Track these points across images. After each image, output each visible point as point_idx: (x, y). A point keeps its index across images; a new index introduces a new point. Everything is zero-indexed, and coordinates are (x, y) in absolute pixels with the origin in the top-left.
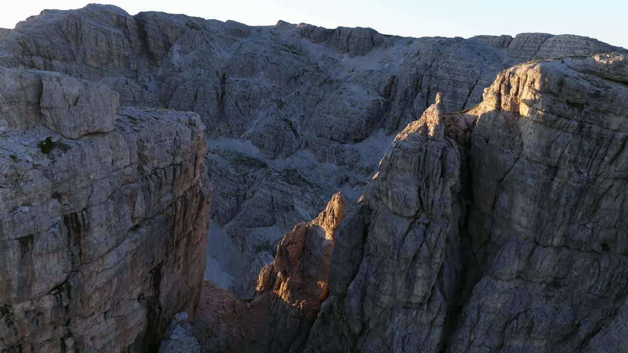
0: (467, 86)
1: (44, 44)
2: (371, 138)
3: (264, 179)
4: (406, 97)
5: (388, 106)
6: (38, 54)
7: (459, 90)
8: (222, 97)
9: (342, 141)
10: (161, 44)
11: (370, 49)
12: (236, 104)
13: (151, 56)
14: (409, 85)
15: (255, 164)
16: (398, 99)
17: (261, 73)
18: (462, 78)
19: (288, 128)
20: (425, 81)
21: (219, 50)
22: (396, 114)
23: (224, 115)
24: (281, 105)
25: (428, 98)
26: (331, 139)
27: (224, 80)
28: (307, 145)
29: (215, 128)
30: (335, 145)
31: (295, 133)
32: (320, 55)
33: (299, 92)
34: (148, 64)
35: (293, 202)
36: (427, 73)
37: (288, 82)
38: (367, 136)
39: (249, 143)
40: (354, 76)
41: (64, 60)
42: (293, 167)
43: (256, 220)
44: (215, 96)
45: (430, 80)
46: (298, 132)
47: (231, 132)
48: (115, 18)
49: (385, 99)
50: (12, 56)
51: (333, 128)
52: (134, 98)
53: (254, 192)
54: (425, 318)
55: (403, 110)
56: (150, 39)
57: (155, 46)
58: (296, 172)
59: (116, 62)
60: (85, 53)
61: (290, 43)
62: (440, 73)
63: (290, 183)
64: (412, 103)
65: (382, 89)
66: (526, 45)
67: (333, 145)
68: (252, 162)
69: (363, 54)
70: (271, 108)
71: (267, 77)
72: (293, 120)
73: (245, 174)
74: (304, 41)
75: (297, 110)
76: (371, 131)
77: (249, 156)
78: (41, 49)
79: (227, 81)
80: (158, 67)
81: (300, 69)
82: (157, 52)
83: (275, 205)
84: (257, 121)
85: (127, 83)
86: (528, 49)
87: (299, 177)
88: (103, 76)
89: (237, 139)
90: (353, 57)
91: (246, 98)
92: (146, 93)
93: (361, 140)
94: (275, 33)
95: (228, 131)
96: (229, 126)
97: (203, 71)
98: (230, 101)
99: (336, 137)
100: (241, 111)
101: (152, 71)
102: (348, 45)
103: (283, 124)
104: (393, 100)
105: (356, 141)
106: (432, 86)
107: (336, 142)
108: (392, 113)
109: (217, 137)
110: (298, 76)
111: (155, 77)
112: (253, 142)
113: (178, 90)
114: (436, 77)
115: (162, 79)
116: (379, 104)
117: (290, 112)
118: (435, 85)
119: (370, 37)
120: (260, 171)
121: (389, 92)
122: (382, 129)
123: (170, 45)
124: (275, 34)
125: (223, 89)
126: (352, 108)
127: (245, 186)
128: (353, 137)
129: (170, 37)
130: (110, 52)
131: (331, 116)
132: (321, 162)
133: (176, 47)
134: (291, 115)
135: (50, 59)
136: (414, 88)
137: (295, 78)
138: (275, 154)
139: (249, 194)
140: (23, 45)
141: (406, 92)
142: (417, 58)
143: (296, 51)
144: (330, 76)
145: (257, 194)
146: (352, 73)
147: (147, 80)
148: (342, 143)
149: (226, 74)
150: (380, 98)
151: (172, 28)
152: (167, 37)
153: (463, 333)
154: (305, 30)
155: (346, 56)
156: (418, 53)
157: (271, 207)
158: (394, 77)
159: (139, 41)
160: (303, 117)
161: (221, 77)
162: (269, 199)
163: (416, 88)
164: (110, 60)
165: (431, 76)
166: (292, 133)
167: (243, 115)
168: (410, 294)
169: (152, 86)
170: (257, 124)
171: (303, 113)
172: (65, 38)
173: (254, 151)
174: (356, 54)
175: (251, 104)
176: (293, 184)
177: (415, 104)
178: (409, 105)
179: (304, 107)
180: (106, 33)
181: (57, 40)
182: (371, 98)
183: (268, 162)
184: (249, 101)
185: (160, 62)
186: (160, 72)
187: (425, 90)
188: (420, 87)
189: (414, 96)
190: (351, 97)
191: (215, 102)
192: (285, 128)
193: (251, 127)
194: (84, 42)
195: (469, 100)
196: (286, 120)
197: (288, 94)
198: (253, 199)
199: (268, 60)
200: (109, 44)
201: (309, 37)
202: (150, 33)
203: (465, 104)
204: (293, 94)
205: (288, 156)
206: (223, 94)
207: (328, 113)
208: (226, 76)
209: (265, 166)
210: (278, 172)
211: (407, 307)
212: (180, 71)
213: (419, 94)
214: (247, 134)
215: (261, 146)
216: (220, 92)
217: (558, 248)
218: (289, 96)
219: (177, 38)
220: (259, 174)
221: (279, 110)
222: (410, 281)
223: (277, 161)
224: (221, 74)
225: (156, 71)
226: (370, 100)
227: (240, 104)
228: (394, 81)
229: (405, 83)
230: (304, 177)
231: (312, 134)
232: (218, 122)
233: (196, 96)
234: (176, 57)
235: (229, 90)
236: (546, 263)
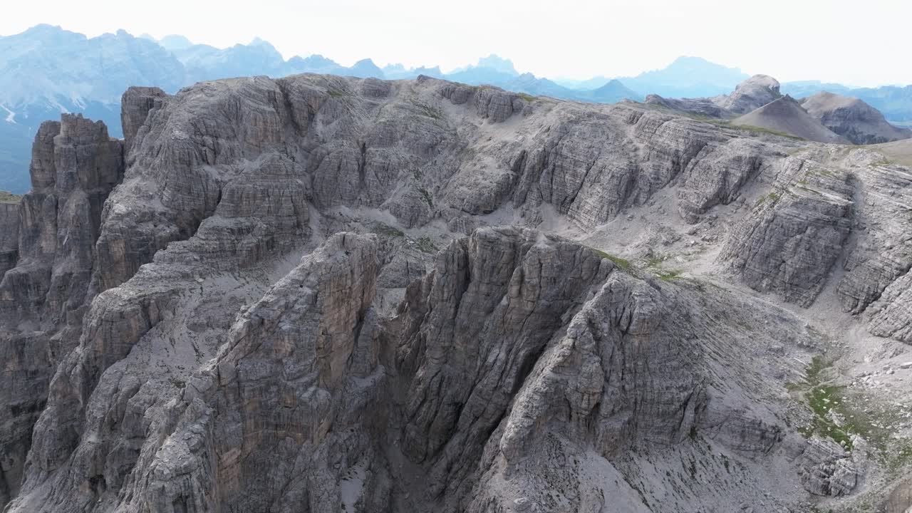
0: (585, 166)
1: (212, 124)
2: (499, 211)
3: (401, 247)
4: (533, 172)
5: (516, 180)
6: (207, 134)
7: (579, 170)
8: (363, 168)
9: (472, 212)
10: (306, 114)
11: (509, 116)
12: (376, 175)
13: (297, 126)
14: (536, 161)
15: (393, 233)
16: (526, 174)
17: (400, 142)
18: (582, 158)
19: (424, 199)
20: (551, 158)
21: (359, 118)
22: (523, 188)
23: (365, 185)
24: (418, 175)
25: (553, 174)
26: (463, 210)
27: (364, 149)
28: (441, 215)
29: (356, 198)
30: (466, 216)
31: (430, 203)
32: (459, 119)
33: (435, 161)
34: (294, 134)
35: (425, 268)
36: (553, 150)
37: (426, 151)
38: (496, 208)
39: (387, 212)
40: (489, 147)
41: (228, 138)
42: (427, 235)
43: (394, 282)
44: (356, 167)
45: (555, 158)
46: (433, 202)
47: (371, 202)
48: (267, 94)
49: (514, 174)
50: (187, 137)
51: (465, 200)
52: (287, 171)
53: (391, 258)
54: (448, 305)
55: (529, 185)
56: (297, 111)
57: (300, 117)
58: (429, 240)
59: (270, 137)
60: (246, 132)
61: (430, 105)
62: (565, 151)
63: (423, 251)
64: (539, 178)
65: (512, 164)
66: (647, 126)
67: (464, 216)
68: (390, 231)
69: (502, 121)
70: (409, 178)
71: (406, 147)
72: (429, 190)
73: (385, 242)
74: (445, 102)
75: (433, 180)
76: (500, 203)
77: (387, 225)
78: (209, 129)
79: (368, 150)
80: (303, 137)
81: (438, 136)
82: (302, 123)
83: (410, 270)
84: (395, 191)
85: (281, 158)
86: (647, 130)
87: (432, 245)
88: (260, 152)
89: (376, 208)
90: (493, 123)
91: (384, 168)
92: (297, 166)
93: (490, 212)
94: (415, 90)
95: (368, 201)
96: (369, 196)
97: (345, 141)
98: (370, 173)
99: (466, 208)
100: (380, 181)
101: (297, 141)
102: (488, 111)
103: (419, 194)
104: (522, 174)
105: (486, 213)
106: (557, 164)
107: (467, 214)
108: (520, 187)
109: (358, 206)
110: (436, 145)
111: (300, 147)
112: (391, 212)
113: (323, 162)
114: (561, 155)
115: (308, 150)
116: (509, 178)
117: (427, 183)
118: (559, 163)
119: (510, 104)
120: (397, 239)
121: (518, 167)
122: (510, 202)
123: (314, 115)
124: (415, 93)
125: (364, 159)
126: (483, 182)
127: (384, 252)
128: (483, 209)
129: (313, 106)
130: (266, 130)
131: (464, 189)
132: (452, 231)
133: (319, 117)
134: (427, 185)
135: (217, 137)
136: (541, 164)
137: (432, 147)
138: (412, 222)
139: (387, 259)
140: (195, 125)
141: (533, 168)
142: (546, 134)
143: (435, 113)
144: (467, 145)
145: (395, 260)
146: (489, 143)
147: (293, 150)
148: (473, 214)
149: (367, 144)
150: (510, 172)
151: (315, 98)
152: (311, 106)
153: (459, 309)
154: (446, 89)
155: (485, 121)
156: (549, 129)
157: (406, 271)
158: (525, 152)
159: (286, 112)
160: (439, 187)
161: (362, 147)
162: (405, 265)
163: (543, 164)
164: (266, 136)
165: (557, 154)
166: (427, 203)
167: (382, 185)
168: (443, 297)
169: (298, 156)
170: (395, 194)
171: (438, 184)
172: (227, 116)
173: (392, 221)
174: (495, 121)
175: (390, 175)
176: (426, 252)
177: (541, 180)
178: (536, 179)
179: (440, 178)
180: (263, 112)
181: (221, 119)
182: (502, 172)
183: (404, 231)
184: (388, 172)
185: (304, 132)
186: (305, 143)
187: (551, 167)
188: (547, 164)
189: (541, 171)
190: (484, 170)
191: (357, 173)
192: (421, 198)
193: (389, 197)
194: (244, 122)
195: (586, 179)
196: (422, 191)
197: (425, 163)
198: (391, 264)
199: (407, 128)
200: (265, 122)
201: (449, 98)
202: (296, 105)
203: (582, 183)
204: (430, 164)
205: (422, 225)
206: (364, 164)
207: (462, 185)
208: (366, 146)
209: (401, 234)
210: (413, 240)
211: (443, 301)
212: (324, 142)
213: (545, 171)
214: (385, 203)
215: (398, 216)
216: (361, 162)
217: (487, 284)
218: (426, 165)
219: (319, 108)
220: (397, 241)
221: (416, 180)
222: (443, 293)
223: (413, 230)
224: (361, 143)
225: (301, 142)
226: (501, 174)
227: (379, 174)
228: (524, 156)
229: (532, 160)
230: (436, 246)
231: (445, 205)
232: (359, 192)
233: (339, 168)
234: (319, 127)
235: (369, 161)
236: (483, 288)
